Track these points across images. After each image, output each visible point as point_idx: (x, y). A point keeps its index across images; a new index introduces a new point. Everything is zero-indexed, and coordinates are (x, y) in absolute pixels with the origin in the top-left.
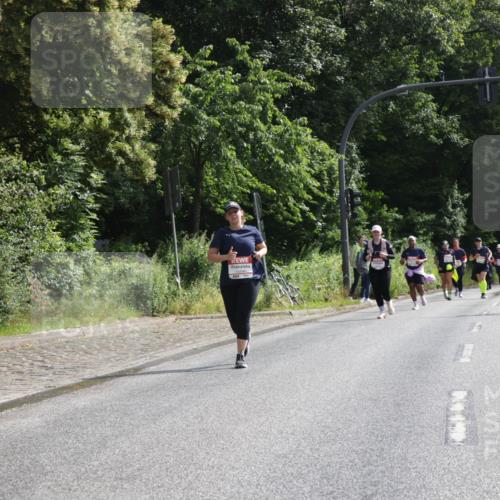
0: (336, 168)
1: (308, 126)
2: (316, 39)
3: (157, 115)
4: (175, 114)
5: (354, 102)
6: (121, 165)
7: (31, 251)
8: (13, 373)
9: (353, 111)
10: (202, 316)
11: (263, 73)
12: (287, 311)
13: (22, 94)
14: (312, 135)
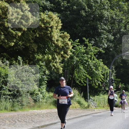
0: (108, 72)
1: (102, 62)
2: (106, 39)
3: (63, 57)
4: (68, 57)
5: (115, 56)
6: (54, 69)
7: (30, 90)
8: (24, 122)
9: (114, 58)
10: (71, 109)
11: (91, 47)
12: (93, 109)
13: (30, 50)
14: (103, 64)
